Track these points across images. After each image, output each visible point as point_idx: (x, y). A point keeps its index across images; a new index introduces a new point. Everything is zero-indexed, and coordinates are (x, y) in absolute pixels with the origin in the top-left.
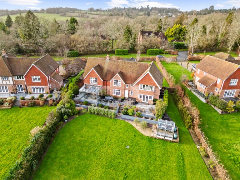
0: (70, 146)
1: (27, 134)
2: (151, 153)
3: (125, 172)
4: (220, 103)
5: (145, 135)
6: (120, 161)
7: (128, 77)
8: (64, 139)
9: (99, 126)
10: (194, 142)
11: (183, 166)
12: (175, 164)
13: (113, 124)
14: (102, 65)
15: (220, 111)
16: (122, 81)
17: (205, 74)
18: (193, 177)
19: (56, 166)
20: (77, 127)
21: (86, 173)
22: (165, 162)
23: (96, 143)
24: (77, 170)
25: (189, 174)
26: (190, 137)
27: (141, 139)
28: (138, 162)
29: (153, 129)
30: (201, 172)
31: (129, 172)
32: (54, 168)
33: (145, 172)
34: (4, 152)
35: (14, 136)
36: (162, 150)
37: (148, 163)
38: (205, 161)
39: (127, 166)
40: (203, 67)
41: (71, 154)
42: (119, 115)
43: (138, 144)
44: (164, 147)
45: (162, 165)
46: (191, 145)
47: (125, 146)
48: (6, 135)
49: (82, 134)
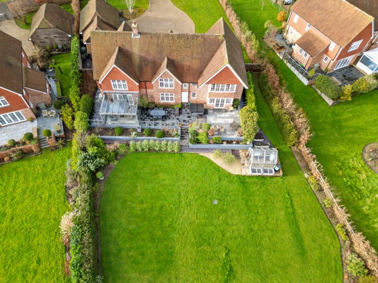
0: (131, 224)
1: (48, 223)
2: (250, 203)
3: (224, 245)
4: (334, 92)
5: (233, 173)
6: (212, 228)
7: (185, 68)
8: (115, 215)
9: (161, 175)
10: (300, 168)
11: (293, 214)
12: (282, 213)
13: (181, 165)
14: (127, 48)
15: (330, 102)
16: (175, 80)
17: (308, 28)
18: (308, 227)
19: (126, 264)
20: (125, 186)
21: (173, 262)
22: (271, 214)
23: (169, 209)
24: (159, 262)
25: (302, 223)
26: (295, 160)
27: (230, 182)
28: (237, 224)
29: (242, 159)
30: (315, 217)
31: (229, 242)
32: (124, 268)
33: (250, 236)
34: (31, 267)
35: (29, 232)
36: (262, 193)
37: (249, 221)
38: (318, 197)
39: (223, 236)
40: (305, 10)
41: (138, 239)
42: (184, 145)
43: (228, 192)
44: (264, 188)
45: (268, 218)
46: (297, 175)
47: (212, 202)
48: (13, 235)
49: (140, 198)
